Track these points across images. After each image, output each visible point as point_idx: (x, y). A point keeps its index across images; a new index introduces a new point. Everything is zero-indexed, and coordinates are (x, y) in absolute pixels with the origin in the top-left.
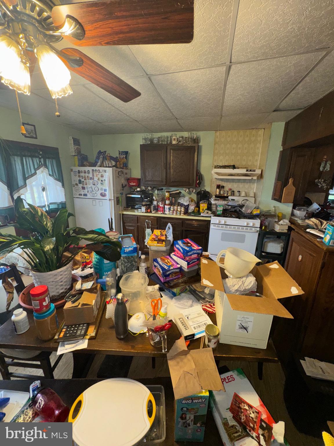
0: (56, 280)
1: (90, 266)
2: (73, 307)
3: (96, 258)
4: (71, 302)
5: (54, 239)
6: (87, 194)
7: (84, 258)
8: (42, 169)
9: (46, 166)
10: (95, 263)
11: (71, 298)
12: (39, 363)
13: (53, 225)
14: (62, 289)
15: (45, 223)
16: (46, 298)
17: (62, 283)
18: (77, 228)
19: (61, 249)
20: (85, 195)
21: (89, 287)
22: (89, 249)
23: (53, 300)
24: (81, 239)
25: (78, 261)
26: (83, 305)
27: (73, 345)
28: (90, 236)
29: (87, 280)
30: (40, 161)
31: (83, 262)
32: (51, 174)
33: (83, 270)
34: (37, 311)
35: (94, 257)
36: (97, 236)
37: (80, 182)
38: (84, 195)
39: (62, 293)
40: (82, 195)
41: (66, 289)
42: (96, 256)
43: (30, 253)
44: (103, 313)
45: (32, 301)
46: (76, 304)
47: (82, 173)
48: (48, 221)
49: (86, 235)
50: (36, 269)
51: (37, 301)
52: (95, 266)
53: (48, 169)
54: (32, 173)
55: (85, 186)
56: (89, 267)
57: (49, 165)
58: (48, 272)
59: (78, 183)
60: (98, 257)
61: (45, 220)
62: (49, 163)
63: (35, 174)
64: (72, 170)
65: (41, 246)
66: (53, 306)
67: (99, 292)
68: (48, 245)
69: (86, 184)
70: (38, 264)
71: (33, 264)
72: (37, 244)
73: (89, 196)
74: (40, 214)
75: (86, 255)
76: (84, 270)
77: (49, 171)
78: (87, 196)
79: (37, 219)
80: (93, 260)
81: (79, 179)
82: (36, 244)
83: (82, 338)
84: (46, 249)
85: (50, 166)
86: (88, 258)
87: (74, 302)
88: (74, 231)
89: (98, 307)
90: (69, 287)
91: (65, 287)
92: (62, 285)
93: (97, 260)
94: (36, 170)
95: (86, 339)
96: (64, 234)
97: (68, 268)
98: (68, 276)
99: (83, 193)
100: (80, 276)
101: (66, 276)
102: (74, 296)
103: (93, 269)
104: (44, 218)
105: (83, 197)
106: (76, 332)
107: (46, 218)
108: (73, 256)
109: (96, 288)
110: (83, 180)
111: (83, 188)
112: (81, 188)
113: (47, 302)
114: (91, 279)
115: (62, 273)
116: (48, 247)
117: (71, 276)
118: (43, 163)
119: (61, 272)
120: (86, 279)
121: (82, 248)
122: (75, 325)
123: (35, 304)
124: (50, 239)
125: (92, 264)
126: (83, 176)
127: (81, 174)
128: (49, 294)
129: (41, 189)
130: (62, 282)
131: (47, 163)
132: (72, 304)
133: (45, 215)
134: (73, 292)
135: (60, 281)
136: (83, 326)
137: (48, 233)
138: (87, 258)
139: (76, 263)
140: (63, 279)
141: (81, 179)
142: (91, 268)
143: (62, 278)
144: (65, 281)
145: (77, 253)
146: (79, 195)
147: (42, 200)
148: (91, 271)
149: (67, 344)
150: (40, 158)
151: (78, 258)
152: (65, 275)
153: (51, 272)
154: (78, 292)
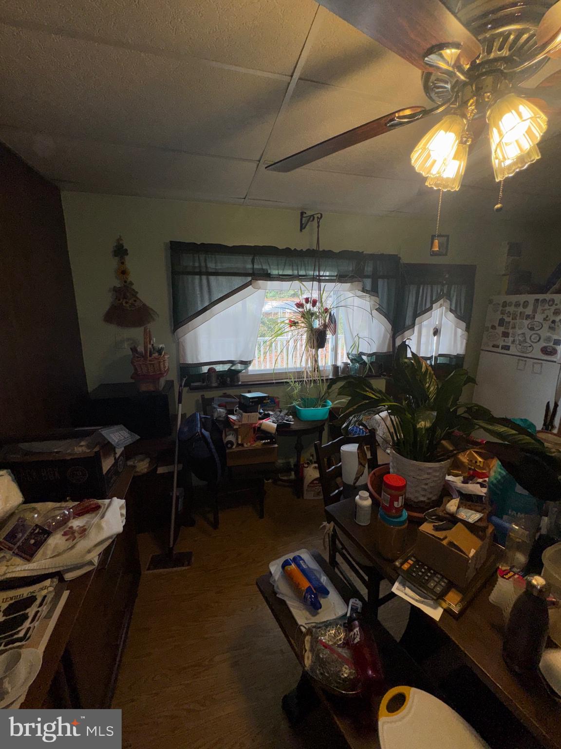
0: (418, 477)
1: (480, 480)
2: (433, 536)
3: (500, 473)
4: (434, 526)
5: (435, 413)
6: (509, 346)
7: (474, 462)
8: (441, 301)
9: (449, 298)
10: (495, 482)
11: (433, 519)
12: (366, 578)
13: (437, 391)
14: (424, 496)
15: (427, 385)
16: (400, 498)
17: (426, 487)
18: (477, 405)
19: (439, 431)
20: (507, 348)
21: (471, 521)
22: (490, 451)
23: (408, 505)
24: (478, 427)
25: (462, 463)
26: (451, 544)
27: (418, 597)
28: (502, 429)
29: (470, 506)
30: (442, 290)
31: (470, 469)
32: (453, 308)
33: (465, 482)
34: (384, 508)
35: (496, 469)
36: (514, 432)
37: (502, 322)
38: (502, 348)
39: (422, 502)
40: (498, 347)
41: (429, 499)
42: (499, 470)
43: (396, 423)
44: (484, 586)
45: (383, 491)
46: (440, 534)
47: (510, 306)
48: (432, 384)
49: (491, 425)
50: (398, 448)
51: (389, 495)
52: (491, 486)
53: (451, 301)
54: (427, 307)
55: (511, 331)
56: (478, 483)
57: (453, 296)
58: (411, 459)
59: (497, 325)
60: (504, 473)
61: (428, 380)
62: (454, 291)
63: (431, 308)
64: (491, 302)
65: (413, 418)
66: (405, 514)
67: (487, 540)
68: (423, 420)
69: (514, 328)
70: (402, 442)
71: (395, 439)
72: (409, 413)
73: (513, 350)
74: (423, 370)
75: (480, 459)
76: (467, 483)
77: (451, 305)
78: (508, 349)
79: (418, 378)
80: (492, 473)
81: (500, 317)
82: (407, 413)
83: (435, 598)
84: (418, 426)
85: (455, 297)
86: (481, 465)
87: (437, 529)
88: (469, 410)
89: (478, 566)
90: (434, 498)
91: (430, 496)
92: (425, 490)
93: (499, 477)
94: (432, 303)
95: (440, 605)
96: (451, 410)
97: (441, 468)
98: (439, 481)
99: (501, 343)
100: (457, 489)
101: (435, 479)
102: (440, 519)
103: (485, 490)
104: (428, 377)
105: (499, 350)
106: (427, 580)
107: (431, 378)
108: (455, 452)
109: (484, 529)
110: (507, 319)
111: (506, 335)
112: (501, 335)
113: (400, 505)
114: (480, 509)
115: (430, 471)
116: (422, 424)
117: (443, 483)
118: (445, 292)
119: (430, 468)
120: (469, 503)
121: (475, 444)
122: (429, 569)
123: (385, 497)
124: (428, 412)
125: (487, 479)
126: (512, 312)
127: (508, 309)
128: (405, 494)
129: (432, 332)
130: (426, 484)
131: (452, 292)
132: (433, 530)
133: (430, 373)
134: (439, 511)
135: (425, 482)
136: (441, 580)
137: (427, 401)
138: (478, 464)
139: (457, 466)
140: (428, 481)
141: (505, 317)
142: (482, 485)
143: (429, 479)
144: (432, 485)
145: (464, 450)
146: (493, 346)
147: (430, 348)
148: (483, 491)
149: (409, 588)
150: (443, 285)
151: (464, 458)
152: (435, 476)
153: (415, 462)
154: (448, 516)
